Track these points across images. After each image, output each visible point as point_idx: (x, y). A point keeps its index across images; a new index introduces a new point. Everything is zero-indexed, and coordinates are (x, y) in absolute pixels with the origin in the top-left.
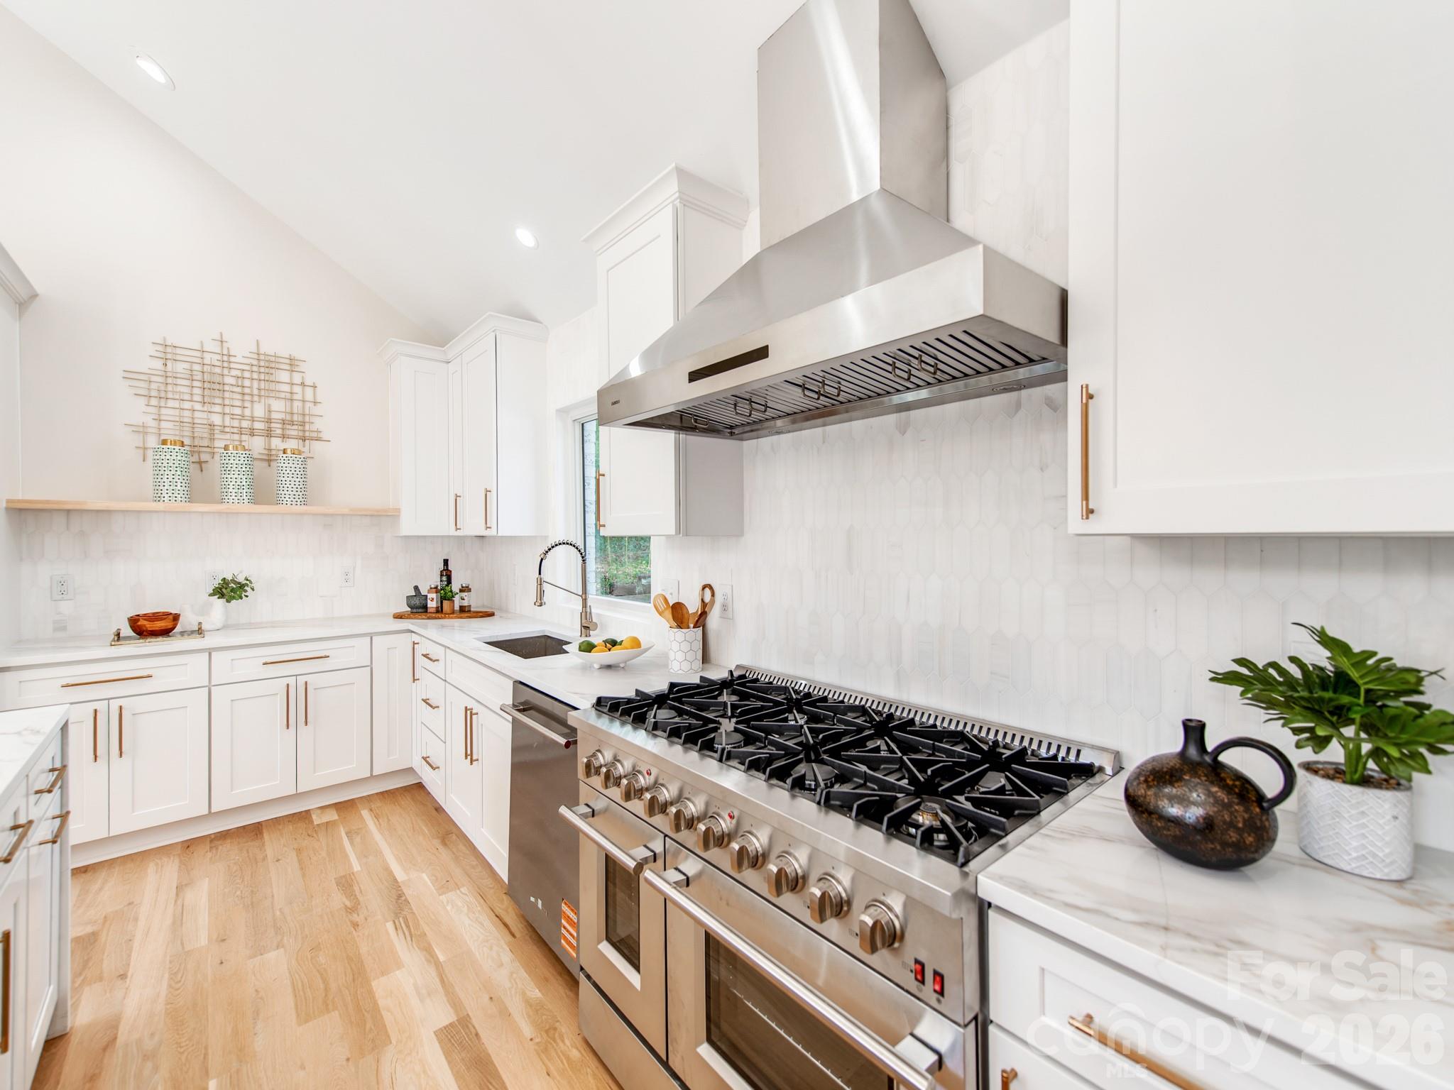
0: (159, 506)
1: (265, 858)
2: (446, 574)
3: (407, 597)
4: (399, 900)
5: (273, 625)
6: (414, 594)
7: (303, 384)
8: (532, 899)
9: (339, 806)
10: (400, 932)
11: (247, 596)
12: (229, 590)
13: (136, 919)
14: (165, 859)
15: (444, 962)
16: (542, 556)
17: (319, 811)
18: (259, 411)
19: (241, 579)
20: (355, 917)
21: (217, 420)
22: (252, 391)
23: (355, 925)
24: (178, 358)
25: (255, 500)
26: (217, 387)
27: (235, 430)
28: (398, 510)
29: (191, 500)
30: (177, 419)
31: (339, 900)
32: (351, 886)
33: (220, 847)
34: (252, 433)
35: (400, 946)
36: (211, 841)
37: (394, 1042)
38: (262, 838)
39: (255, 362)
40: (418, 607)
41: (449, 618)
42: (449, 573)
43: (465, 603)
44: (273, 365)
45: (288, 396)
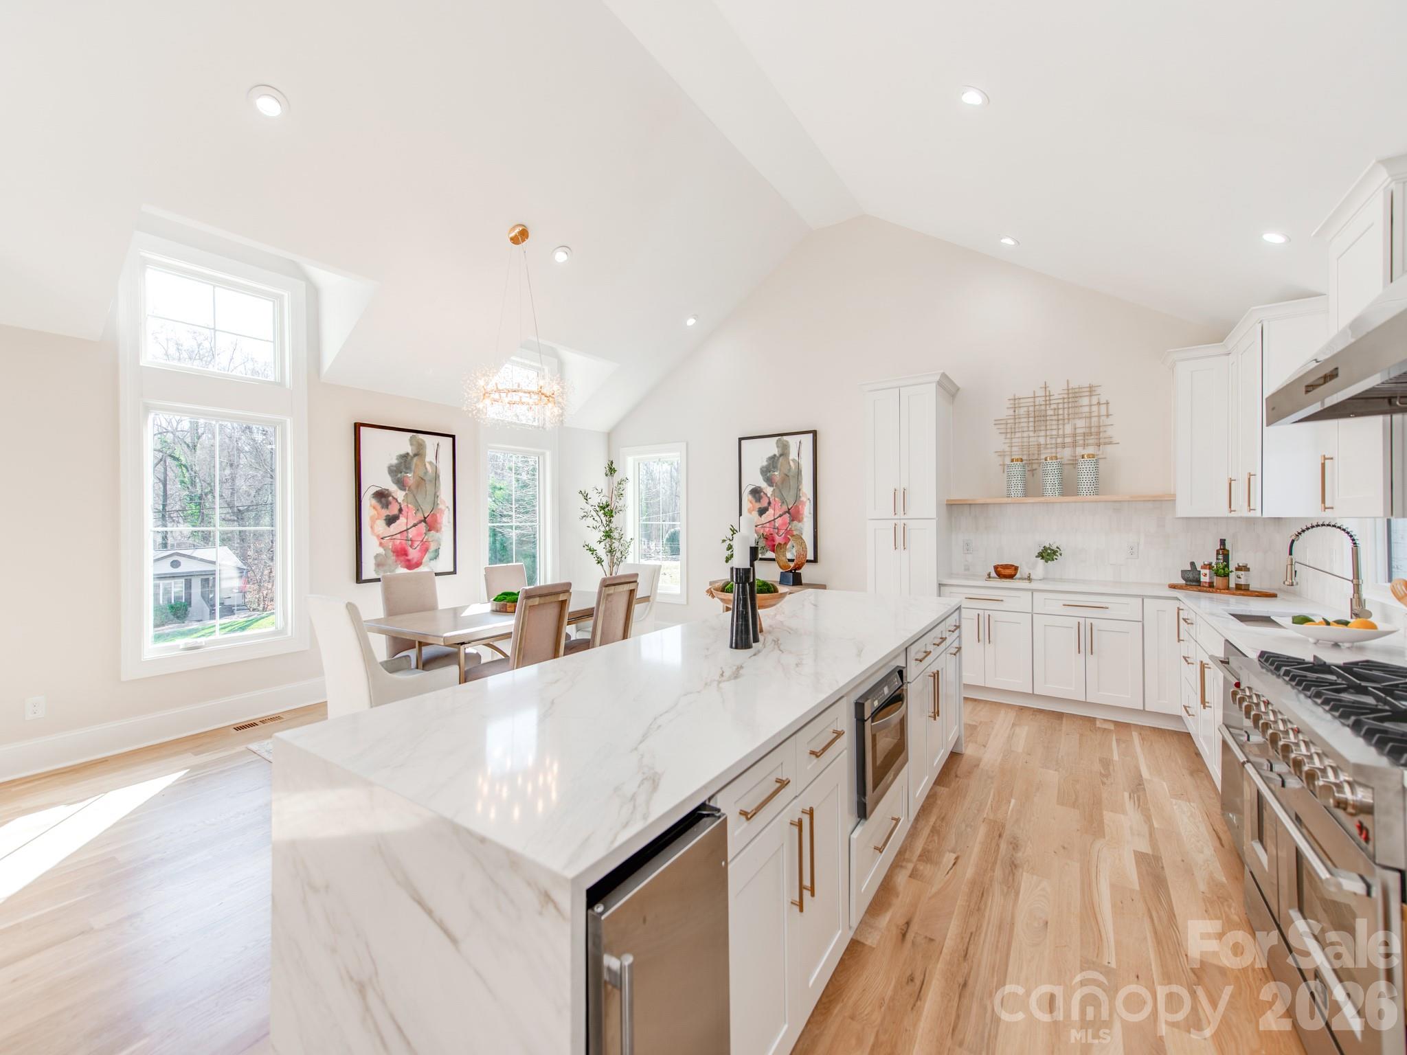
0: (1009, 500)
1: (1060, 730)
2: (1224, 552)
3: (1182, 571)
4: (1138, 787)
5: (1075, 581)
6: (1190, 569)
7: (1099, 404)
8: (1231, 815)
9: (1116, 723)
10: (1132, 801)
11: (1056, 559)
12: (1048, 554)
13: (993, 728)
14: (1010, 710)
15: (1157, 828)
16: (1293, 537)
17: (1102, 721)
18: (1068, 429)
19: (1054, 547)
20: (1105, 780)
21: (1042, 440)
22: (1064, 417)
23: (1104, 783)
24: (1021, 405)
25: (1063, 494)
26: (1043, 418)
27: (1053, 446)
28: (1174, 495)
29: (1026, 495)
30: (1020, 444)
31: (1097, 767)
32: (1108, 765)
33: (1038, 716)
34: (1064, 446)
35: (1129, 805)
36: (1034, 711)
37: (1107, 838)
38: (1062, 720)
39: (1066, 396)
40: (1192, 581)
41: (1220, 593)
42: (1225, 552)
43: (1242, 582)
44: (1077, 395)
45: (1088, 415)
